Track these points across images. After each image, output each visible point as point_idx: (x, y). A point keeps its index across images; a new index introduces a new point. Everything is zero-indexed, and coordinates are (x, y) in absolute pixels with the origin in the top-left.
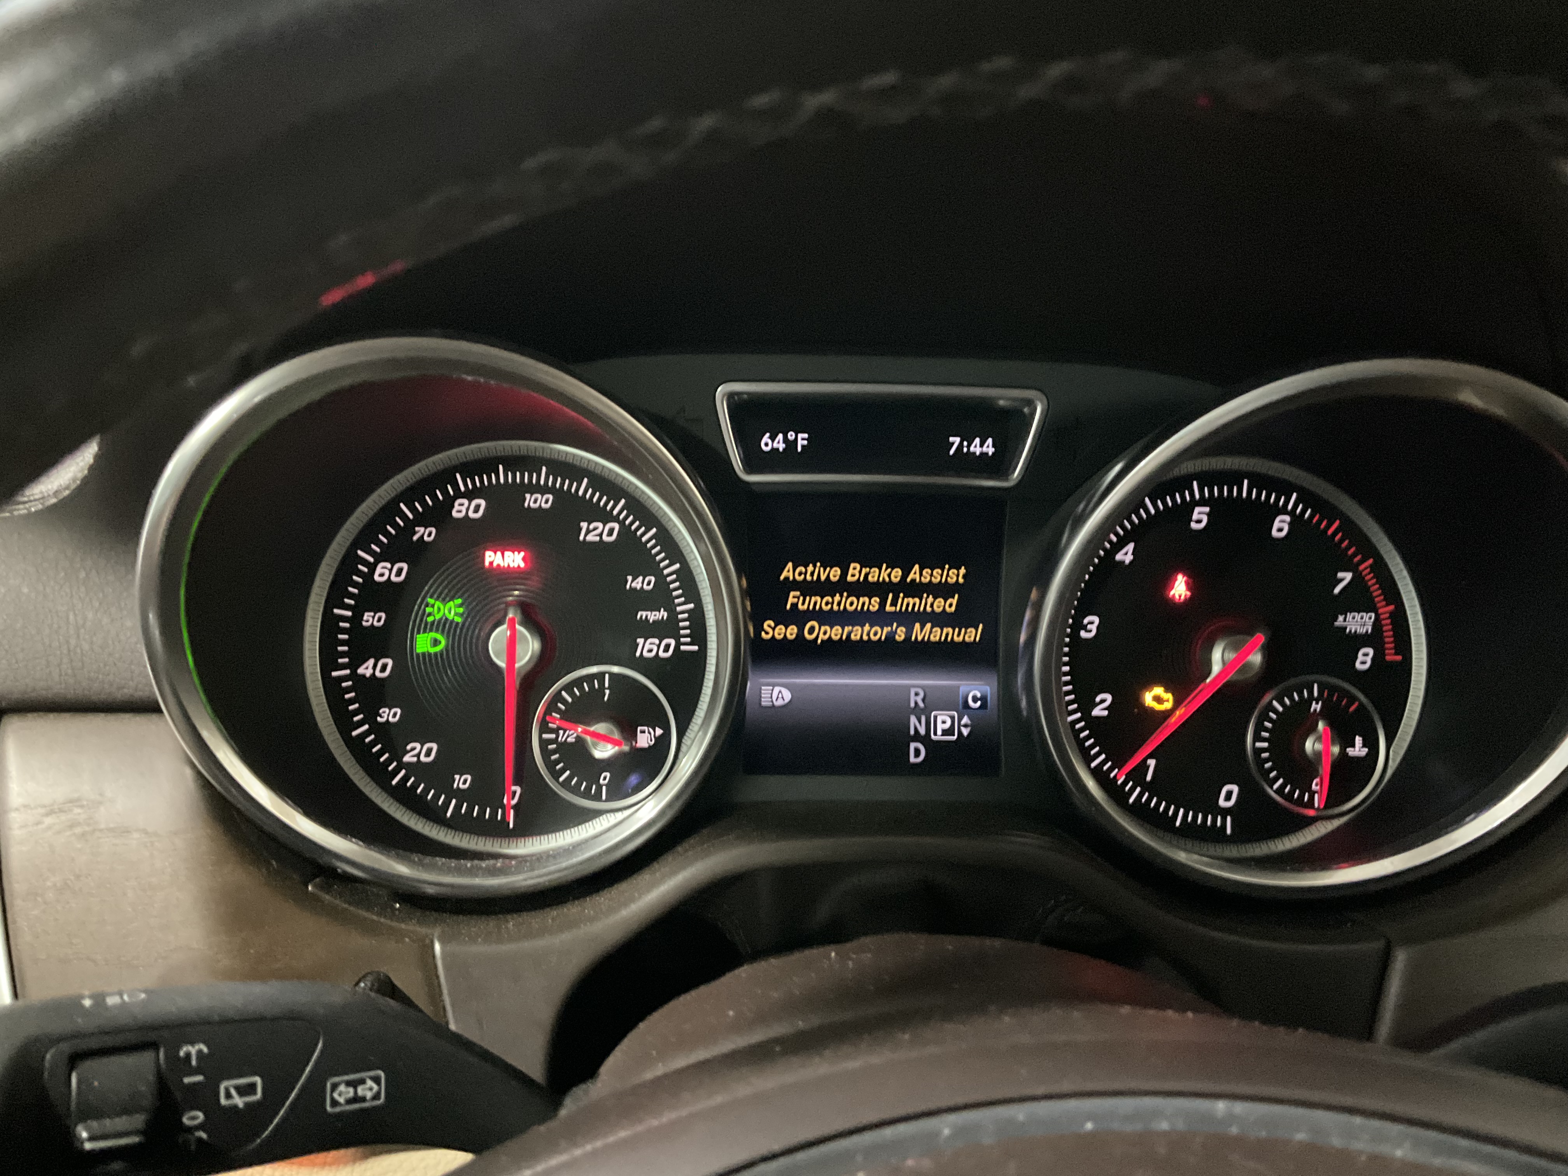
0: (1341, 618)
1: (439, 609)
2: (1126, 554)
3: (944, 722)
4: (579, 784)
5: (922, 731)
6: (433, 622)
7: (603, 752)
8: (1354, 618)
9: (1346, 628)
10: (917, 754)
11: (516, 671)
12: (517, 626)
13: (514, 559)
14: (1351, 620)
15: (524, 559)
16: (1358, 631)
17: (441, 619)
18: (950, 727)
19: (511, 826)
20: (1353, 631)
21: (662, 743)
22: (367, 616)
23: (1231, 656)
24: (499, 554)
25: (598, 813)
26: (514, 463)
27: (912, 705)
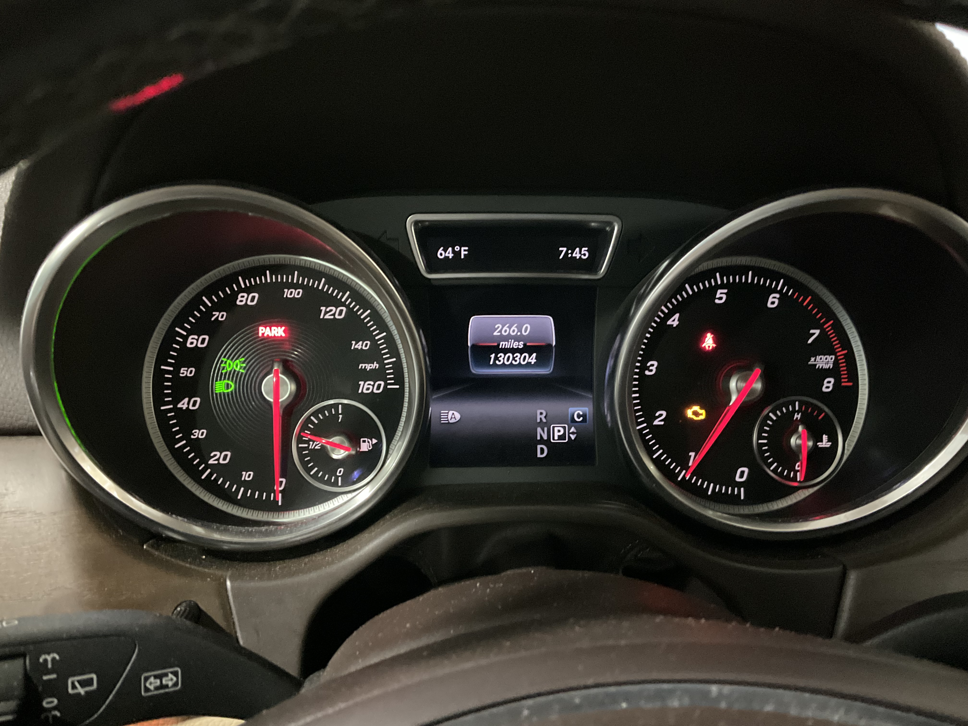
0: (813, 359)
1: (230, 365)
2: (674, 320)
3: (559, 431)
4: (323, 476)
5: (545, 437)
6: (226, 373)
7: (338, 455)
8: (821, 359)
9: (816, 365)
10: (542, 452)
11: (280, 404)
12: (280, 375)
13: (278, 332)
14: (819, 360)
15: (284, 331)
16: (824, 368)
17: (231, 371)
18: (563, 434)
19: (280, 504)
20: (820, 368)
21: (377, 448)
22: (182, 370)
23: (742, 385)
24: (268, 328)
25: (335, 495)
26: (276, 269)
27: (539, 421)
